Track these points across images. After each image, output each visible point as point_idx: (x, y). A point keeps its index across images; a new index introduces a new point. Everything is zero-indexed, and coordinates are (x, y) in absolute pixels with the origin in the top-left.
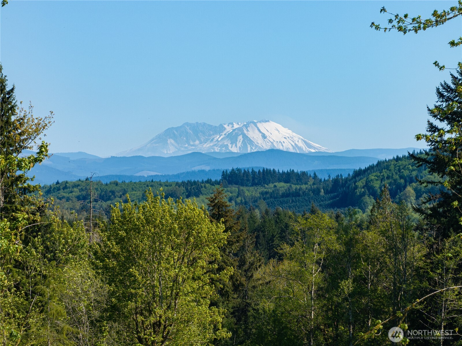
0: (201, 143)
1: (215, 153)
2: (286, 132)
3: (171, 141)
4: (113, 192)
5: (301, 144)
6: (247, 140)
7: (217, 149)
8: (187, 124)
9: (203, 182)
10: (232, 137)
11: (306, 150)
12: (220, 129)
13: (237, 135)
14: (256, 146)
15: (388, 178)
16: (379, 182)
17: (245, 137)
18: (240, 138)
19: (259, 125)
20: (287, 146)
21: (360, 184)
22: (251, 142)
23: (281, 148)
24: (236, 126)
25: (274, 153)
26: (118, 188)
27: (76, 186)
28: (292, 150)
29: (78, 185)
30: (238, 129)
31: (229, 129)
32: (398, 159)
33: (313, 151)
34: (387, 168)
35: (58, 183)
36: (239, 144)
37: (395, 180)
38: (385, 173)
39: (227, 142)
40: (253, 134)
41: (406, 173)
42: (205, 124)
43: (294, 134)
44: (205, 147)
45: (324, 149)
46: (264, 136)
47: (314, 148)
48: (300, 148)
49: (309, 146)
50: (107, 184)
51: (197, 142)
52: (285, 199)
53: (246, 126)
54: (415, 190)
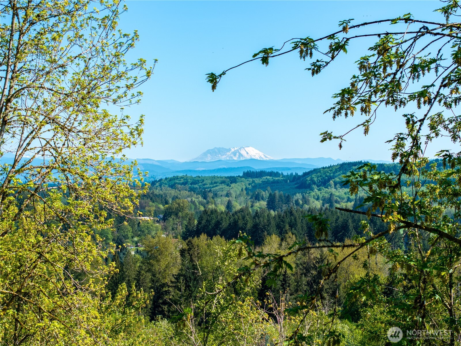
0: (221, 156)
1: (227, 160)
2: (257, 151)
3: (209, 155)
4: (198, 181)
5: (263, 156)
6: (241, 155)
7: (228, 159)
8: (216, 148)
9: (236, 177)
10: (234, 154)
11: (265, 159)
12: (229, 150)
13: (236, 153)
14: (244, 157)
15: (320, 176)
16: (316, 178)
17: (240, 153)
18: (238, 154)
19: (245, 148)
20: (257, 157)
21: (308, 179)
22: (242, 156)
23: (255, 158)
24: (236, 149)
25: (252, 160)
26: (200, 179)
27: (182, 178)
28: (259, 159)
29: (183, 178)
30: (237, 150)
31: (233, 150)
32: (323, 168)
33: (268, 159)
34: (320, 172)
35: (174, 177)
36: (237, 156)
37: (324, 178)
38: (319, 174)
39: (232, 155)
40: (243, 152)
41: (328, 174)
42: (223, 148)
43: (260, 152)
44: (223, 158)
45: (272, 158)
46: (247, 153)
47: (268, 158)
48: (262, 158)
49: (266, 157)
50: (195, 177)
51: (220, 155)
52: (274, 184)
53: (240, 149)
54: (334, 182)
